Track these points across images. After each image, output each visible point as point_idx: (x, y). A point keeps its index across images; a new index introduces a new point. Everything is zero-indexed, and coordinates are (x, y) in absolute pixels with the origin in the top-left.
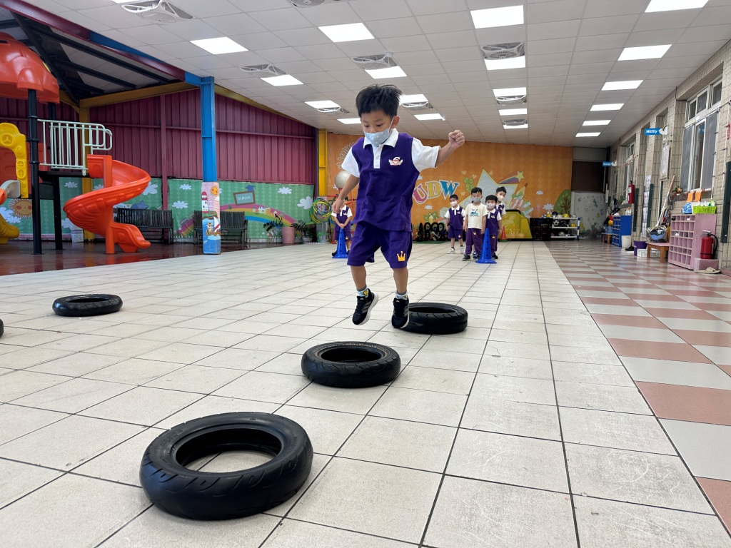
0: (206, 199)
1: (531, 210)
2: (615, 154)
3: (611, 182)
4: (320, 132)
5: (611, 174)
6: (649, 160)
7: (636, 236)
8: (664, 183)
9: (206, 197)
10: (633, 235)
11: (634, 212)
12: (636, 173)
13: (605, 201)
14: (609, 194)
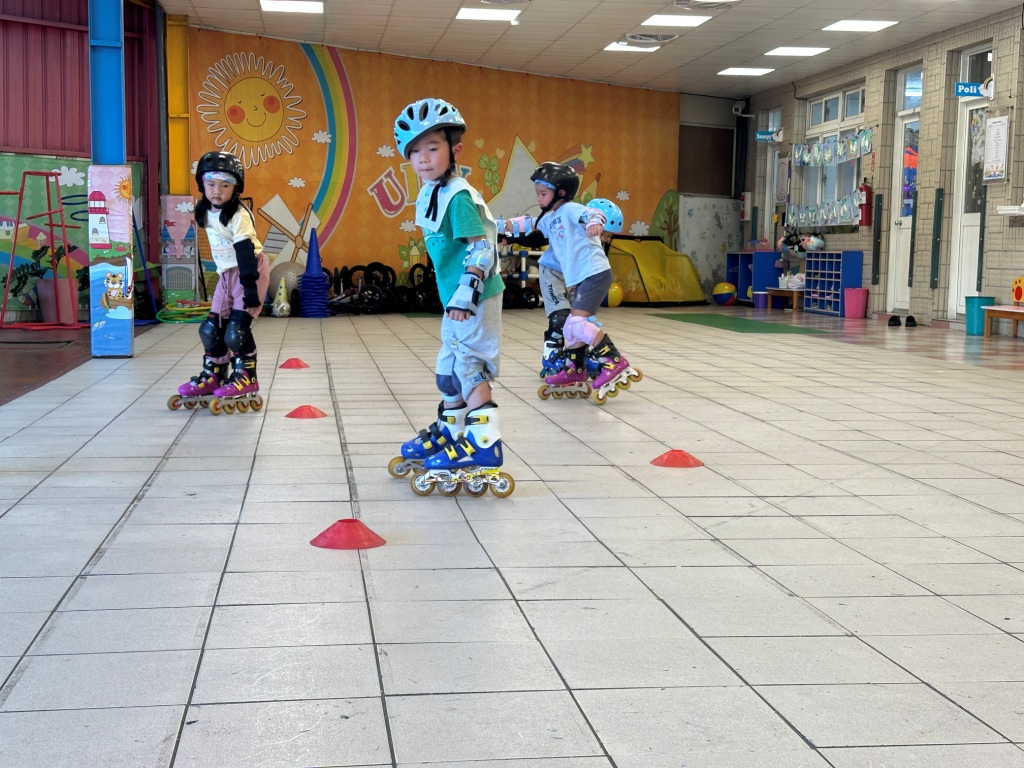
0: (103, 211)
2: (771, 115)
3: (758, 174)
4: (169, 23)
5: (758, 158)
6: (925, 138)
7: (879, 294)
8: (988, 189)
9: (103, 206)
10: (871, 292)
11: (872, 243)
12: (871, 161)
13: (742, 214)
14: (753, 201)
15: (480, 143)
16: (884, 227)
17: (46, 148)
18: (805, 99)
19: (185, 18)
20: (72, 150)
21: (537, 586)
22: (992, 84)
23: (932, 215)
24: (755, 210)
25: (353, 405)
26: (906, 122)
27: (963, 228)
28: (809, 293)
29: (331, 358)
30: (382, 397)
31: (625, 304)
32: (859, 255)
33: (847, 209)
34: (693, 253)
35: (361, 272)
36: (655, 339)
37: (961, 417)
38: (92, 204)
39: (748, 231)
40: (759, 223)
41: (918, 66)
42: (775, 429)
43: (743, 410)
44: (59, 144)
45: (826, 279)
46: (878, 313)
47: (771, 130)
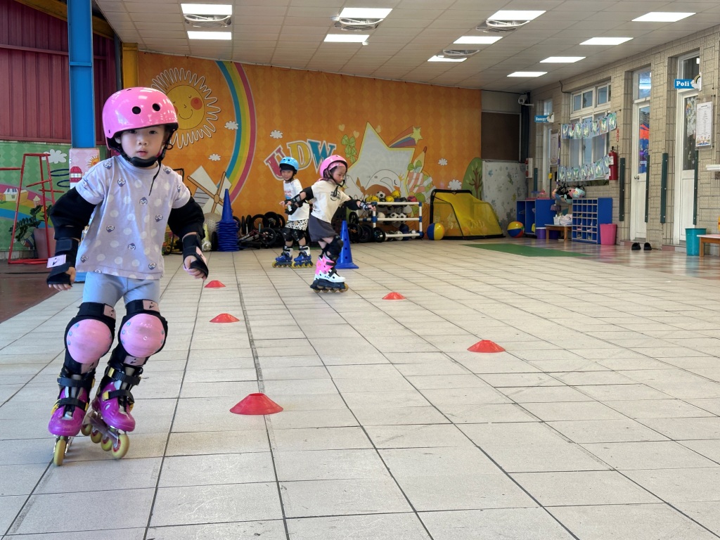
2: (545, 104)
3: (537, 145)
4: (124, 48)
5: (537, 134)
6: (654, 118)
7: (624, 228)
8: (699, 153)
9: (80, 177)
10: (619, 226)
11: (619, 192)
12: (616, 135)
13: (527, 176)
14: (534, 164)
15: (342, 128)
16: (627, 181)
17: (40, 137)
18: (569, 93)
19: (136, 45)
20: (58, 138)
21: (390, 439)
22: (700, 79)
23: (660, 172)
24: (535, 170)
25: (257, 313)
26: (641, 107)
27: (683, 181)
28: (575, 228)
29: (240, 280)
30: (278, 307)
31: (446, 238)
32: (610, 200)
33: (600, 169)
34: (493, 201)
35: (261, 219)
36: (468, 262)
37: (685, 313)
38: (72, 176)
39: (531, 185)
40: (539, 179)
41: (648, 68)
42: (554, 324)
43: (531, 311)
44: (48, 134)
45: (587, 218)
46: (624, 241)
47: (546, 114)
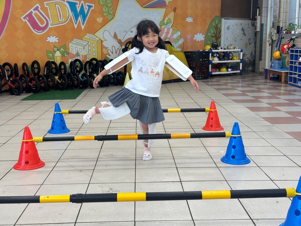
1: (181, 41)
3: (264, 6)
13: (256, 29)
14: (261, 21)
24: (262, 25)
28: (291, 74)
40: (264, 32)
